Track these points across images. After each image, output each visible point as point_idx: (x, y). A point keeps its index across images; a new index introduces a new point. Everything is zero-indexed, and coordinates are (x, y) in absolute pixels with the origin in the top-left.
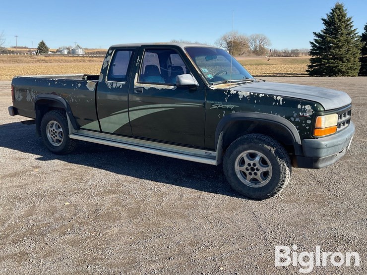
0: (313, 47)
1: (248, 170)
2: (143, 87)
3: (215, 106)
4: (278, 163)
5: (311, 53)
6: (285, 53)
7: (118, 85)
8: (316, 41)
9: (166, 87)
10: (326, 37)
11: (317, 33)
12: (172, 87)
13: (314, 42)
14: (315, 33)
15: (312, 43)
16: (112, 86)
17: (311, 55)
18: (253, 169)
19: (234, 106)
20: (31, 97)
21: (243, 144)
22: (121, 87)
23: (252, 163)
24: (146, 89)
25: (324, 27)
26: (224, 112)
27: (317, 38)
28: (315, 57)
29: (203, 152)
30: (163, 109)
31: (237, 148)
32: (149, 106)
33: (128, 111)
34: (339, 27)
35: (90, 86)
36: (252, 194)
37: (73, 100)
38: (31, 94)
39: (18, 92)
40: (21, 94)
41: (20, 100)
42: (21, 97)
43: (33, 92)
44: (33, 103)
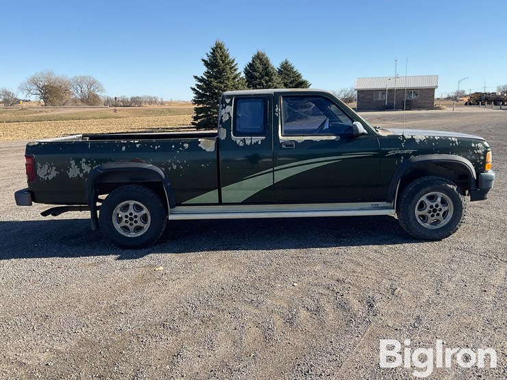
0: (196, 94)
1: (430, 213)
2: (294, 141)
3: (391, 153)
4: (460, 200)
5: (196, 102)
6: (123, 101)
7: (254, 141)
8: (198, 86)
9: (325, 138)
10: (211, 82)
11: (199, 76)
12: (334, 138)
13: (196, 88)
14: (196, 77)
15: (194, 89)
16: (245, 142)
17: (195, 104)
18: (435, 211)
19: (412, 151)
20: (81, 171)
21: (425, 188)
22: (260, 143)
23: (434, 204)
24: (299, 142)
25: (205, 69)
26: (402, 157)
27: (200, 84)
28: (201, 106)
29: (369, 204)
30: (326, 163)
31: (419, 192)
32: (305, 162)
33: (273, 171)
34: (224, 69)
35: (207, 145)
36: (436, 236)
37: (175, 167)
38: (80, 166)
39: (46, 166)
40: (54, 168)
41: (50, 177)
42: (54, 173)
43: (87, 163)
44: (85, 179)
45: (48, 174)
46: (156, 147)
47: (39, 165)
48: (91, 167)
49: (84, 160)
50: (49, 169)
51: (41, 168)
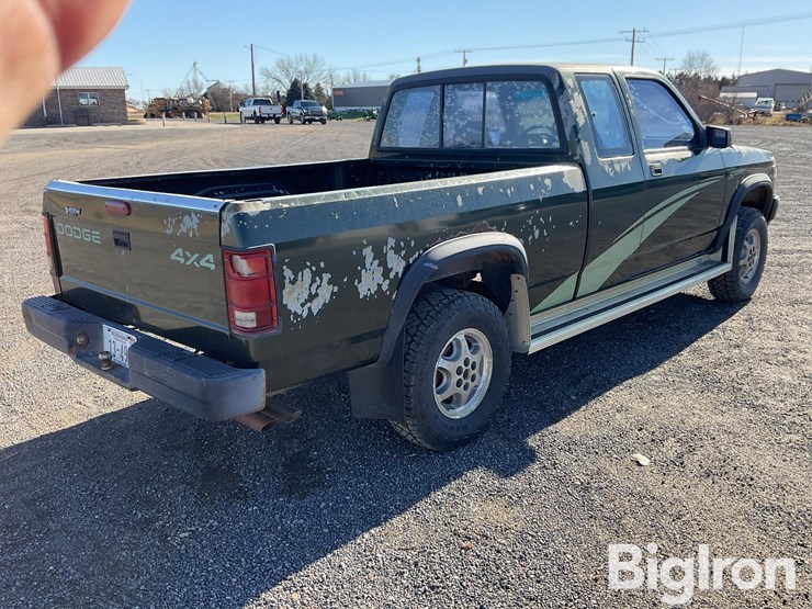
3: (731, 176)
7: (623, 165)
16: (614, 169)
20: (386, 271)
22: (629, 169)
26: (738, 181)
30: (688, 198)
32: (671, 199)
33: (643, 221)
35: (574, 179)
37: (536, 234)
38: (383, 263)
39: (307, 273)
40: (326, 277)
41: (316, 306)
42: (326, 292)
43: (397, 250)
44: (391, 294)
45: (311, 298)
46: (509, 191)
47: (288, 273)
48: (406, 258)
49: (391, 242)
50: (313, 281)
51: (293, 282)
